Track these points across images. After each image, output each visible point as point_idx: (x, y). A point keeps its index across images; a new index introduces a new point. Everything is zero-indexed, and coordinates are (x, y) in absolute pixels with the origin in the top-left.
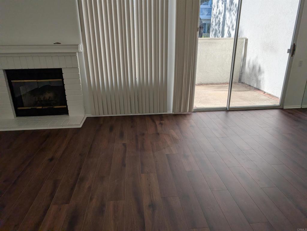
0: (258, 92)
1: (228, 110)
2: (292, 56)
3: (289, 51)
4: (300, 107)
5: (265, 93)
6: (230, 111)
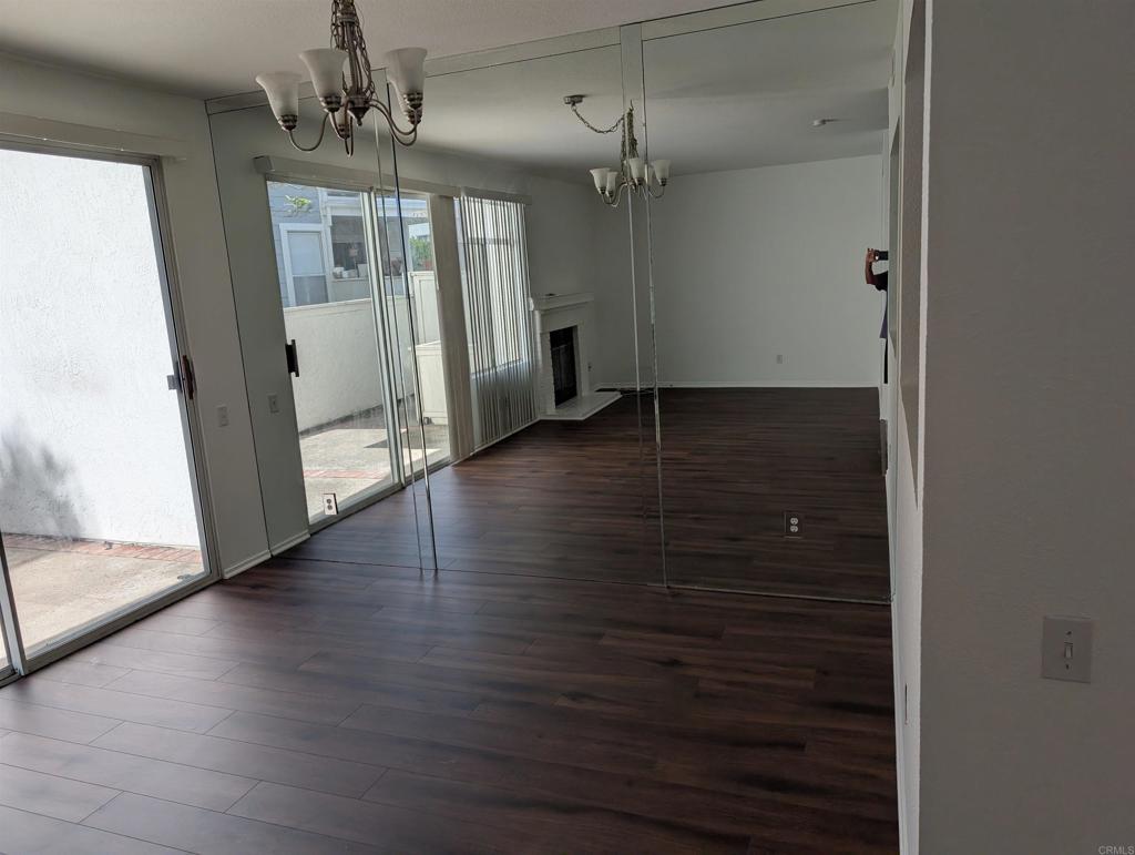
0: (82, 549)
1: (24, 673)
2: (191, 397)
3: (174, 382)
4: (269, 556)
5: (109, 544)
6: (27, 676)
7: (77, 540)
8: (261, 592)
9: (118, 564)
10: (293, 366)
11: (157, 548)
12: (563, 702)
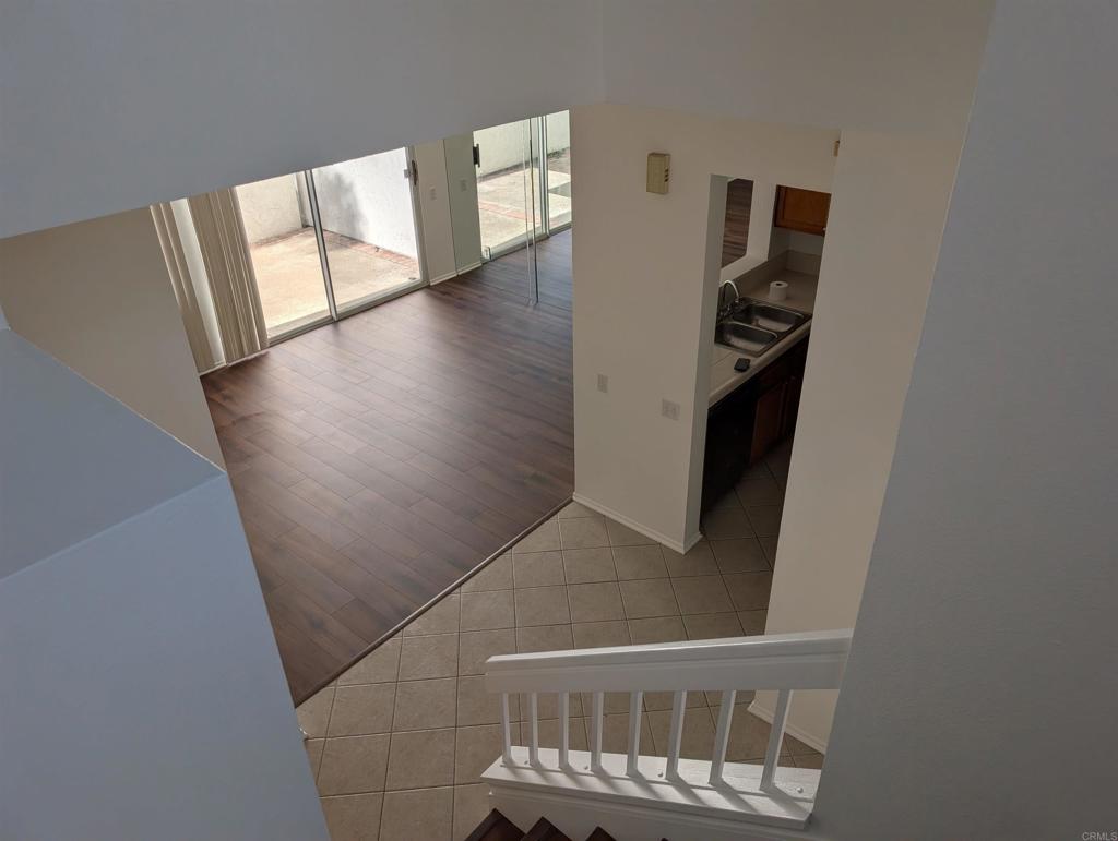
1: (335, 320)
2: (416, 183)
3: (407, 174)
5: (377, 249)
6: (339, 320)
7: (362, 242)
8: (445, 297)
9: (381, 263)
10: (476, 160)
11: (402, 256)
12: (554, 380)
